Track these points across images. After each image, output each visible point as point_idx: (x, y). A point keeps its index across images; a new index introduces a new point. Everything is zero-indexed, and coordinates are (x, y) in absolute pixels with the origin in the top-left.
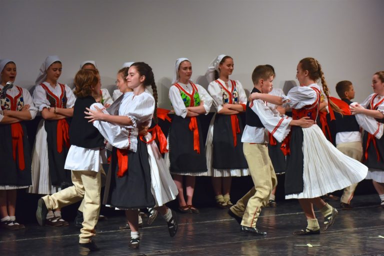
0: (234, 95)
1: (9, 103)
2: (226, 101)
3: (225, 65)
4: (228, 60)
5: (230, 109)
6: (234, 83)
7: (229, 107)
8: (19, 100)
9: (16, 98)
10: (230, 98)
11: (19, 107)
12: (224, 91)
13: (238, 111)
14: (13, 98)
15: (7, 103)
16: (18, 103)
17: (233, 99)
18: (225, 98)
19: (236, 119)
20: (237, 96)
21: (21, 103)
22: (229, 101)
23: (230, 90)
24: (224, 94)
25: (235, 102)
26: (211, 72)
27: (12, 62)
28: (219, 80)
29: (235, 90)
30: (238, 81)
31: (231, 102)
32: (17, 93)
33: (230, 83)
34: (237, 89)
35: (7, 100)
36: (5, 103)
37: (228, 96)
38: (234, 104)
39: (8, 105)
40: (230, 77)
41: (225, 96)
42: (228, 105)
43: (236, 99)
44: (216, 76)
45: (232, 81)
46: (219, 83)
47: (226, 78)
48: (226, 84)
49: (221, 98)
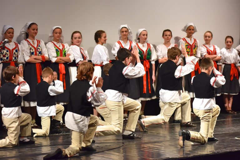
0: (39, 50)
1: (8, 53)
2: (32, 53)
3: (31, 30)
4: (34, 26)
5: (35, 59)
6: (39, 42)
7: (35, 58)
8: (14, 51)
9: (13, 49)
10: (35, 51)
11: (15, 55)
12: (30, 46)
13: (41, 61)
14: (11, 50)
15: (7, 53)
16: (14, 53)
17: (38, 53)
18: (32, 51)
19: (39, 66)
20: (41, 50)
21: (16, 53)
22: (34, 54)
23: (36, 46)
24: (31, 49)
25: (39, 55)
26: (23, 34)
27: (12, 28)
28: (28, 39)
29: (39, 46)
30: (41, 40)
31: (36, 55)
32: (14, 47)
33: (36, 42)
34: (40, 46)
35: (7, 51)
36: (6, 53)
37: (34, 50)
38: (38, 55)
39: (8, 54)
40: (36, 37)
41: (31, 50)
42: (34, 56)
43: (40, 53)
44: (27, 36)
45: (37, 40)
46: (28, 41)
47: (33, 38)
48: (33, 42)
49: (29, 51)
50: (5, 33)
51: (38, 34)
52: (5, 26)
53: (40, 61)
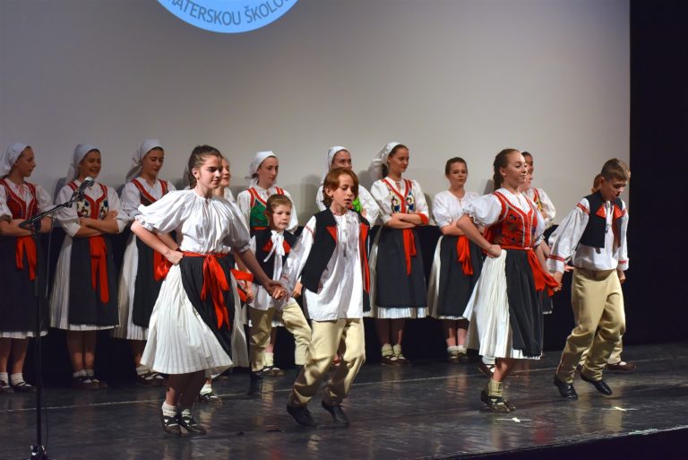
0: (409, 201)
1: (88, 208)
2: (396, 209)
3: (395, 159)
4: (401, 151)
5: (402, 220)
6: (409, 184)
7: (401, 218)
8: (102, 204)
9: (99, 200)
10: (403, 204)
11: (102, 213)
12: (393, 194)
13: (414, 224)
14: (95, 200)
15: (86, 208)
16: (100, 208)
17: (407, 207)
18: (395, 205)
19: (410, 235)
20: (412, 202)
21: (105, 209)
22: (400, 209)
23: (403, 193)
24: (393, 199)
25: (410, 211)
27: (96, 150)
28: (387, 178)
29: (410, 194)
30: (415, 181)
31: (404, 211)
32: (101, 195)
33: (403, 183)
34: (412, 192)
35: (87, 204)
36: (83, 207)
37: (400, 202)
38: (408, 213)
39: (86, 211)
40: (403, 174)
41: (395, 202)
42: (399, 215)
43: (411, 207)
44: (384, 172)
45: (405, 181)
46: (388, 183)
47: (398, 176)
48: (398, 184)
49: (389, 204)
50: (82, 162)
51: (408, 167)
52: (79, 146)
53: (411, 225)
